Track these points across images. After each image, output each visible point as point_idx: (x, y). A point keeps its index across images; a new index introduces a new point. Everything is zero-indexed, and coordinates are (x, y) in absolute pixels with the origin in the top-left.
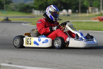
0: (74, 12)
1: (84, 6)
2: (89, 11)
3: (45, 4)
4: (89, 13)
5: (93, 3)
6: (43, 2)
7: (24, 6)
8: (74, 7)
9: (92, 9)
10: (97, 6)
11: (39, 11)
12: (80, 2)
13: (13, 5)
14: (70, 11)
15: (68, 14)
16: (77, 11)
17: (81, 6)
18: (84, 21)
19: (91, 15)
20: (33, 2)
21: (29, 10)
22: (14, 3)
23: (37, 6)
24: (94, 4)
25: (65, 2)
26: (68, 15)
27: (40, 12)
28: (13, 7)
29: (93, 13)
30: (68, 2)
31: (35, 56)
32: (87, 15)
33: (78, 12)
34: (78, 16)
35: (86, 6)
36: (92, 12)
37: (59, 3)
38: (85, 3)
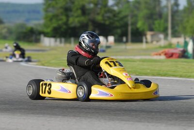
0: (118, 40)
1: (137, 29)
2: (146, 38)
3: (64, 27)
4: (147, 42)
5: (154, 24)
6: (60, 22)
7: (24, 30)
8: (119, 31)
9: (152, 36)
10: (162, 29)
11: (52, 40)
12: (130, 22)
13: (5, 28)
14: (111, 39)
15: (108, 44)
16: (124, 39)
17: (132, 29)
18: (138, 58)
19: (150, 46)
20: (42, 22)
21: (33, 38)
22: (7, 25)
23: (49, 30)
24: (157, 25)
25: (102, 22)
26: (108, 47)
27: (56, 41)
28: (4, 31)
29: (155, 43)
30: (107, 23)
31: (43, 125)
32: (144, 46)
33: (127, 41)
34: (126, 49)
35: (141, 29)
36: (152, 42)
37: (90, 24)
38: (140, 25)
